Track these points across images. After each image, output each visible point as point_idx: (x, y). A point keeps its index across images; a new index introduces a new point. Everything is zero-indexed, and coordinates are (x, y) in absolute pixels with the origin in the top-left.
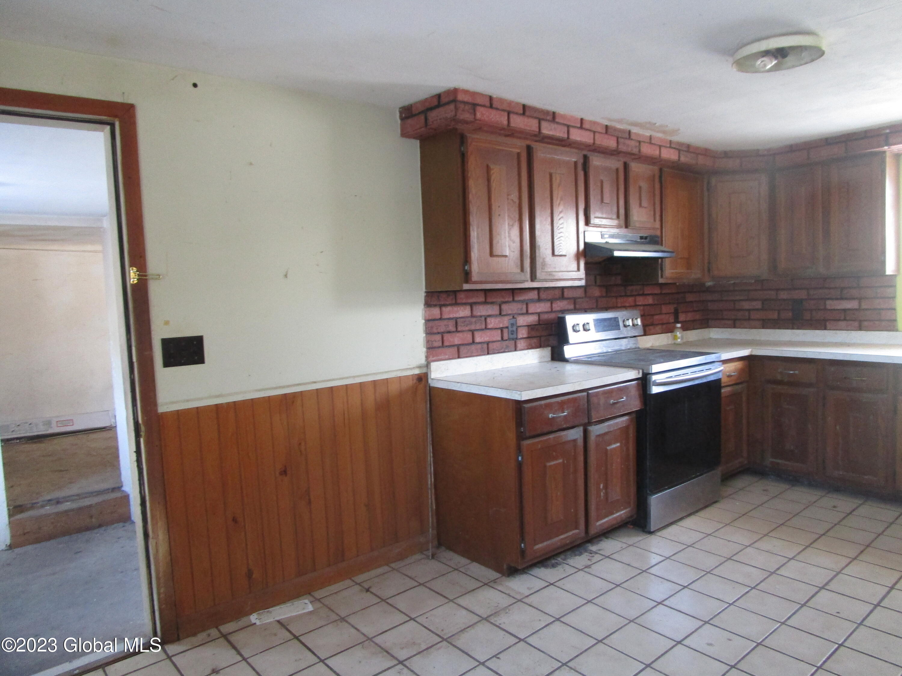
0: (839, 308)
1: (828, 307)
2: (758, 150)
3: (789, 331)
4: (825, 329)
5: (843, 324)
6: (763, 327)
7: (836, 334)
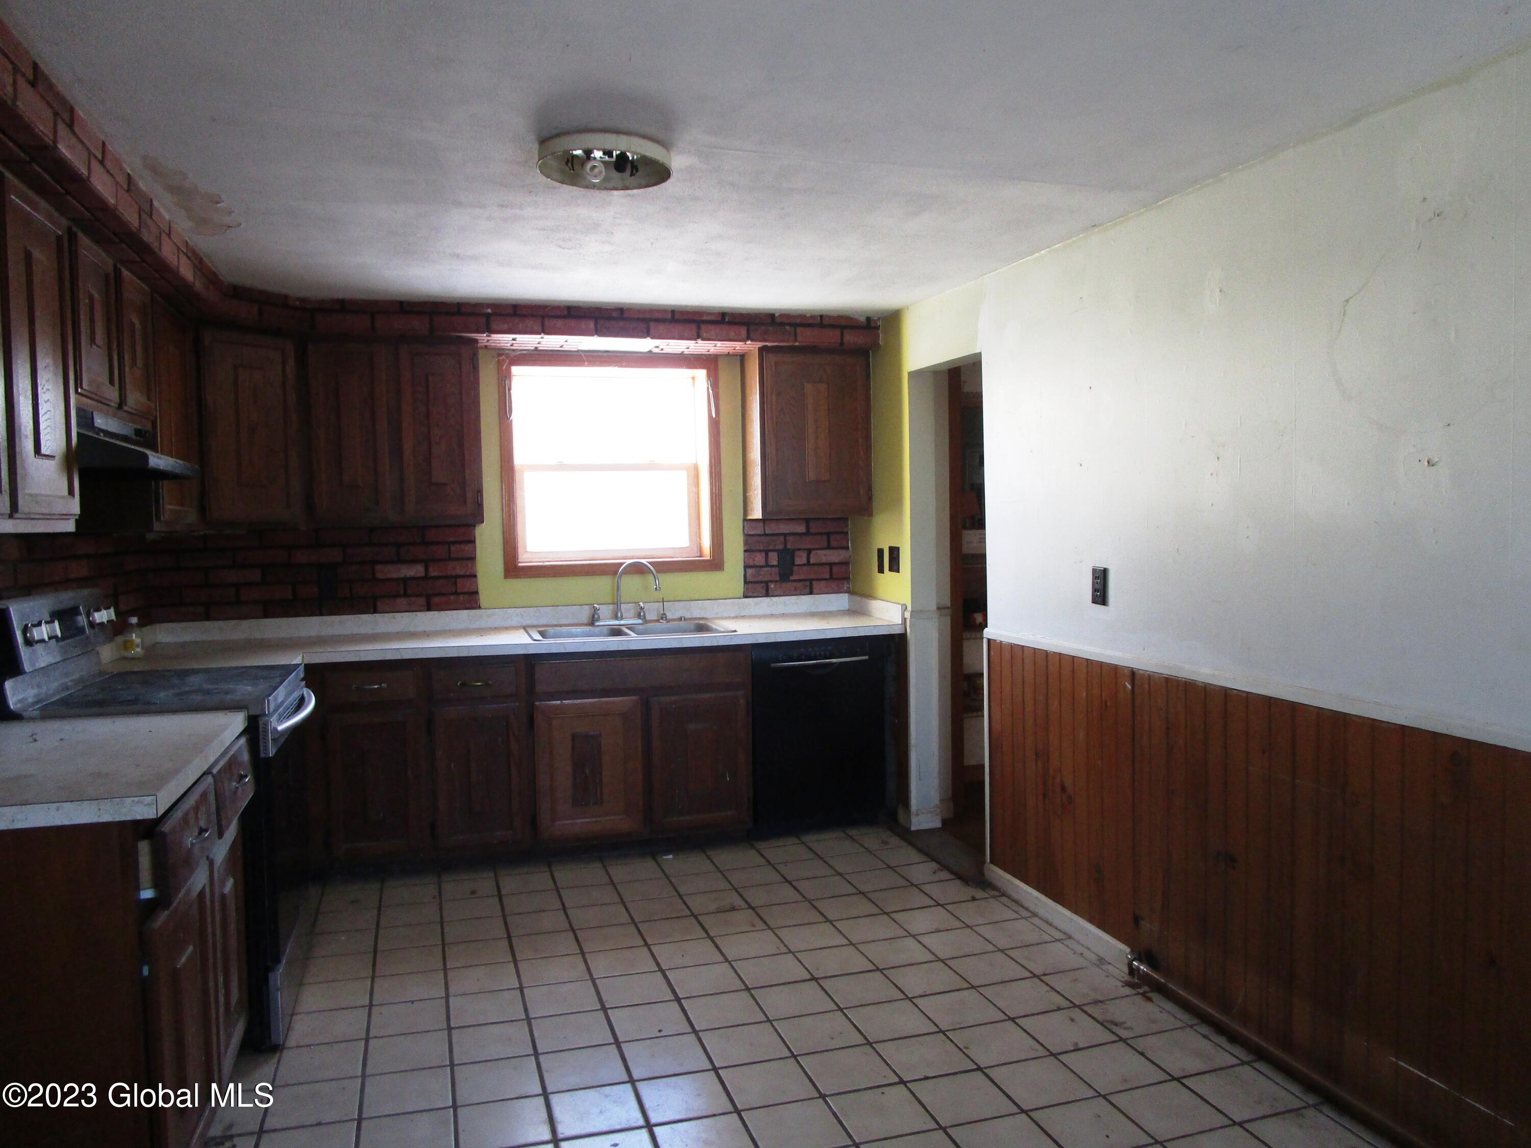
0: (395, 576)
1: (379, 575)
2: (286, 297)
3: (315, 620)
4: (375, 611)
5: (402, 601)
6: (266, 615)
7: (394, 618)
